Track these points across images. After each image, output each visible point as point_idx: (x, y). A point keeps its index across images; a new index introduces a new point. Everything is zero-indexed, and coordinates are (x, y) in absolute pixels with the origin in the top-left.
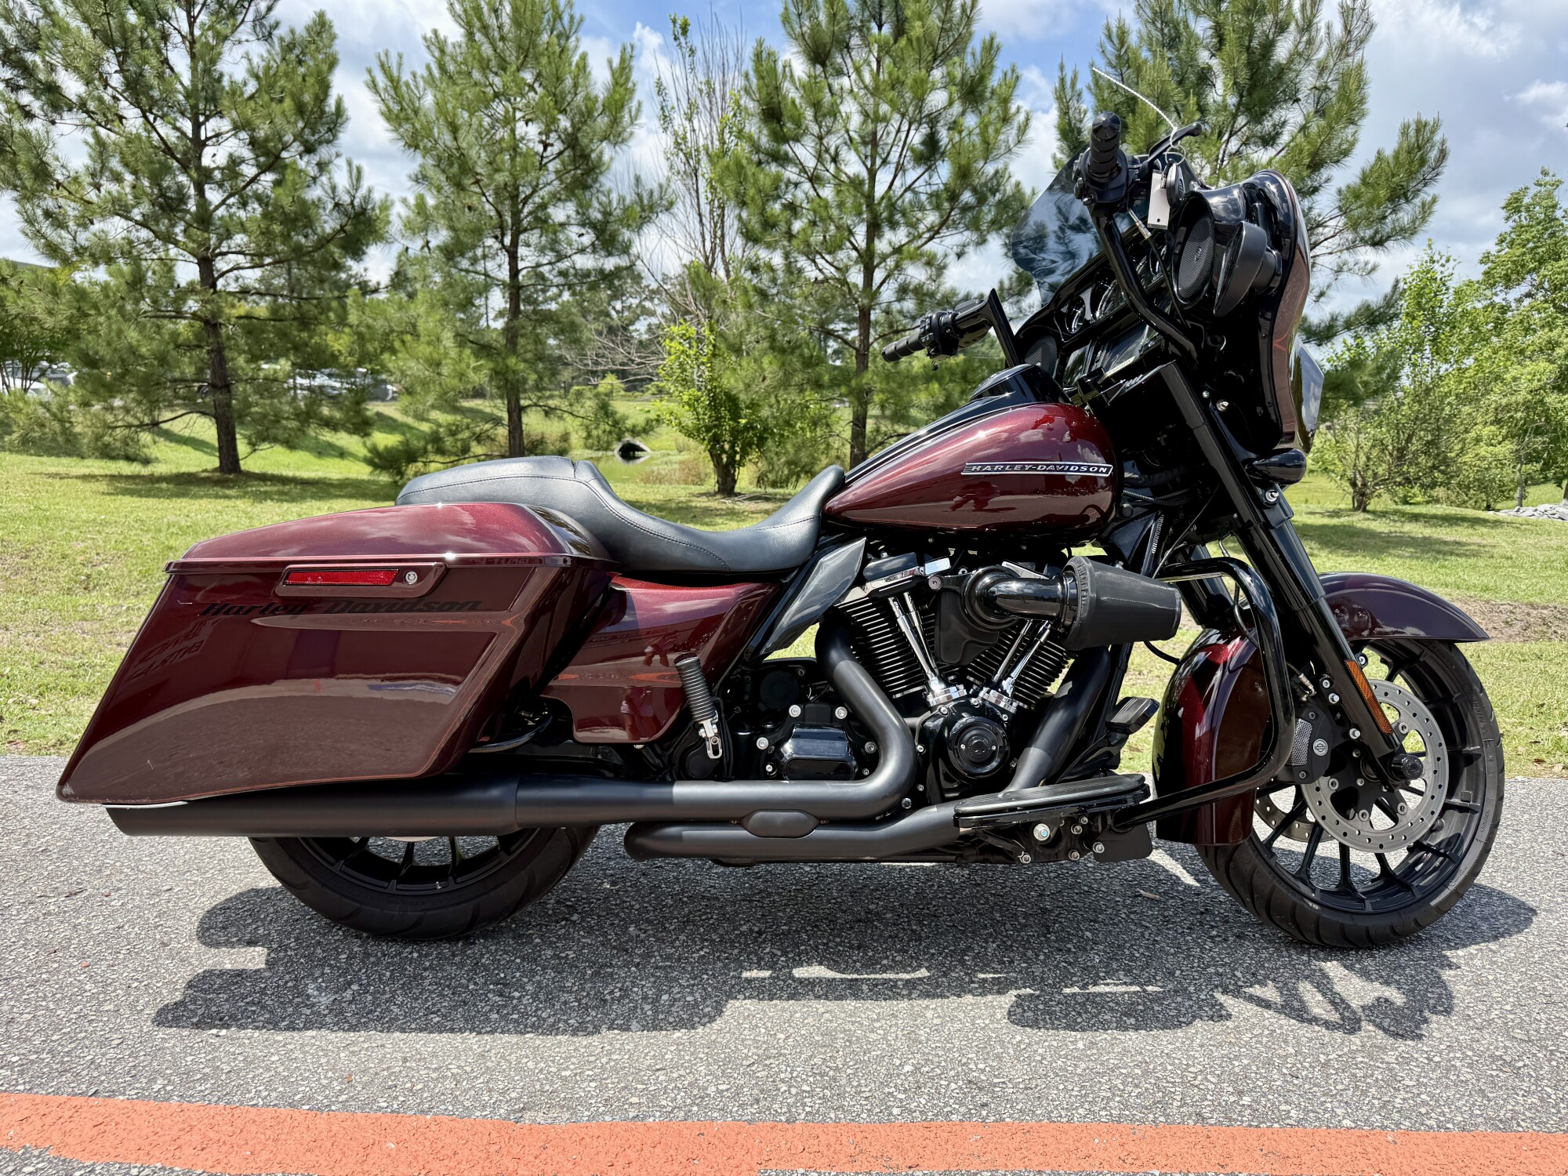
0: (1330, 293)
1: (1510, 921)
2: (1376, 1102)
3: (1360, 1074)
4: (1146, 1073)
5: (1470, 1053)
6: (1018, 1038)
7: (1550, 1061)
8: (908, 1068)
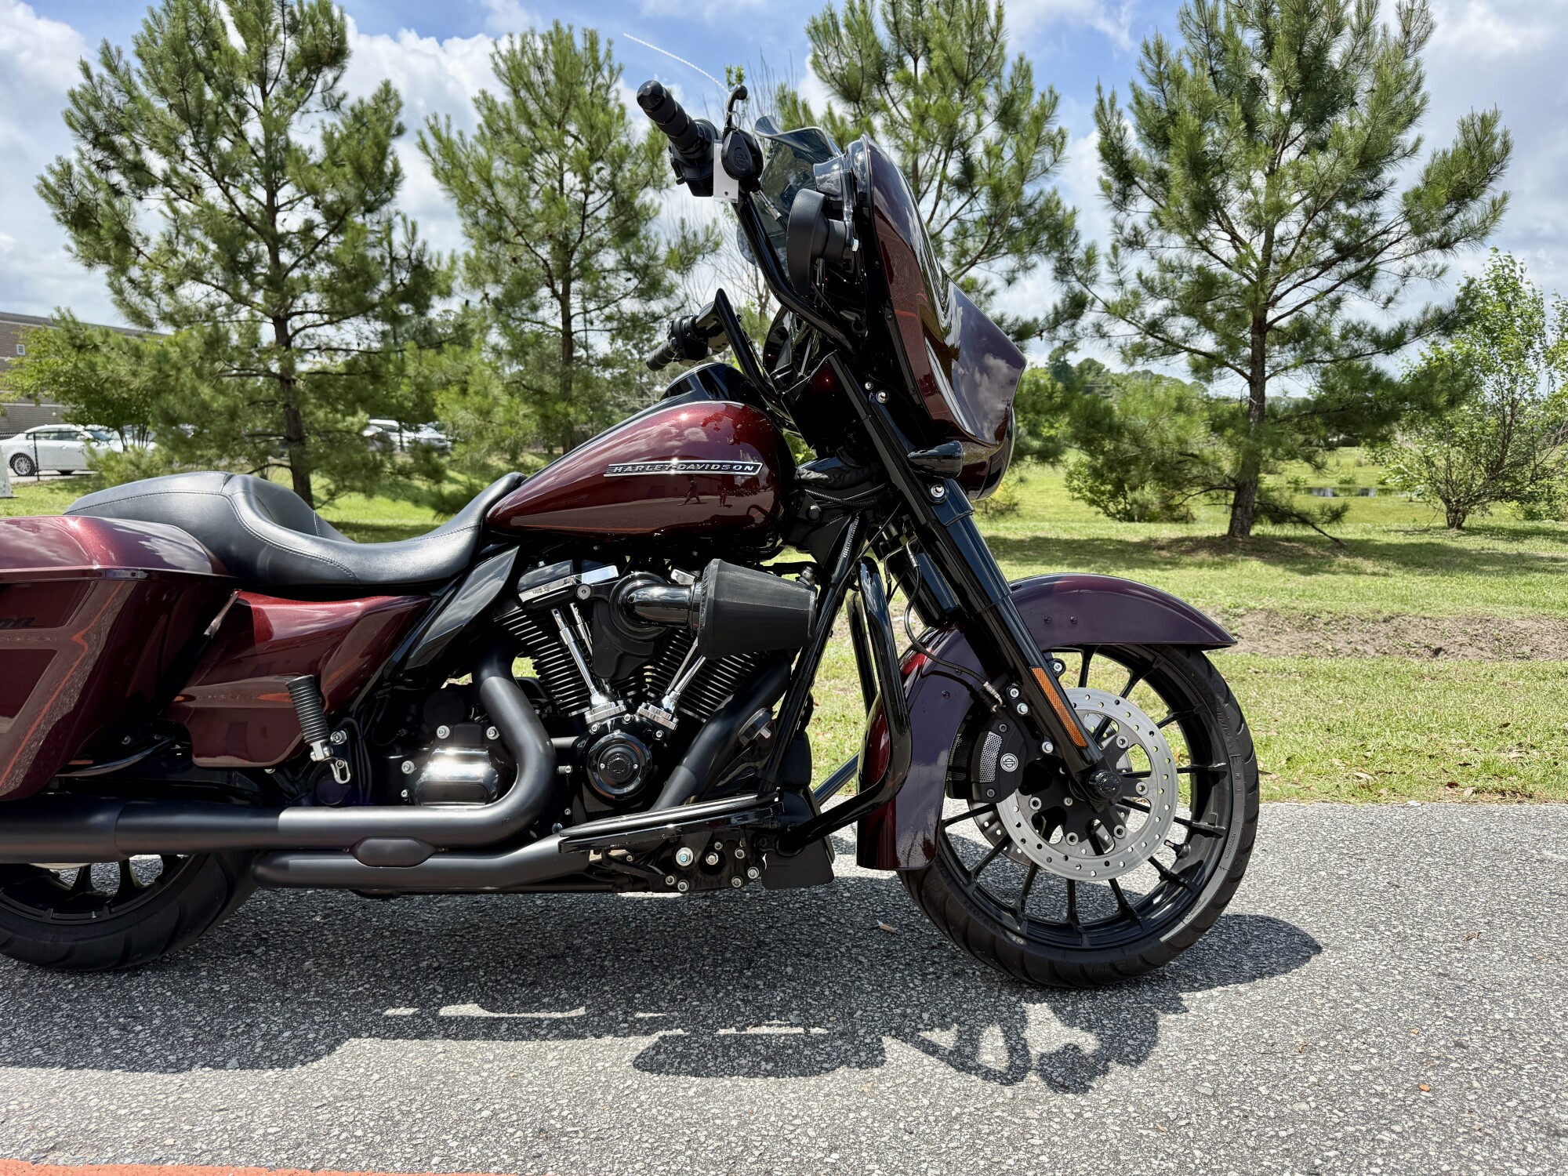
0: (1398, 298)
1: (1282, 960)
2: (982, 1163)
3: (986, 1129)
4: (743, 1124)
5: (1131, 1109)
6: (629, 1082)
7: (1220, 1120)
8: (486, 1113)
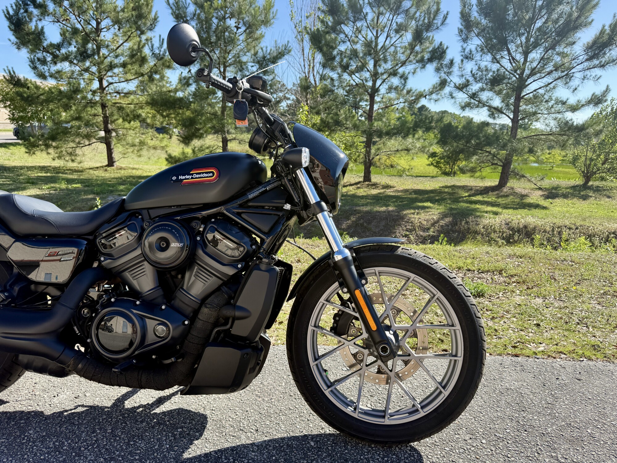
0: (579, 89)
